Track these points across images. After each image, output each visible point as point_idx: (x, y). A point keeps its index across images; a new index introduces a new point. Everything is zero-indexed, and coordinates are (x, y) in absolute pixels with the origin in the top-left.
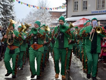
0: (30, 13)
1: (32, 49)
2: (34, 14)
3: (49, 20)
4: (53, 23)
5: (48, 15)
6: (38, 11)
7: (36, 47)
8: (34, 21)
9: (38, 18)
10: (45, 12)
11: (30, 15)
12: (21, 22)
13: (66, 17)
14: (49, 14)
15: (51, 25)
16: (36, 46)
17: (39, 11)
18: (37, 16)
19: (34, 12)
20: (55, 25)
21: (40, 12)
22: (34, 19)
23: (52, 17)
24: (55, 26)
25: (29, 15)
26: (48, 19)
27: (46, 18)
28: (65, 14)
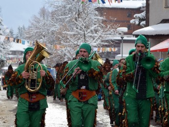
0: (43, 12)
1: (75, 99)
2: (53, 13)
3: (96, 31)
4: (107, 41)
5: (93, 17)
6: (65, 7)
7: (84, 96)
8: (53, 34)
9: (65, 26)
10: (84, 9)
11: (42, 18)
12: (14, 36)
13: (144, 22)
14: (96, 15)
15: (103, 46)
16: (85, 93)
17: (69, 6)
18: (62, 21)
19: (54, 9)
20: (115, 47)
21: (70, 10)
22: (53, 29)
23: (104, 22)
24: (113, 49)
25: (38, 16)
26: (92, 28)
27: (87, 27)
28: (142, 15)
